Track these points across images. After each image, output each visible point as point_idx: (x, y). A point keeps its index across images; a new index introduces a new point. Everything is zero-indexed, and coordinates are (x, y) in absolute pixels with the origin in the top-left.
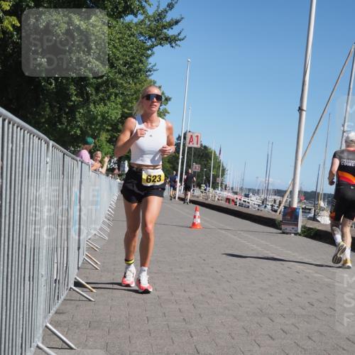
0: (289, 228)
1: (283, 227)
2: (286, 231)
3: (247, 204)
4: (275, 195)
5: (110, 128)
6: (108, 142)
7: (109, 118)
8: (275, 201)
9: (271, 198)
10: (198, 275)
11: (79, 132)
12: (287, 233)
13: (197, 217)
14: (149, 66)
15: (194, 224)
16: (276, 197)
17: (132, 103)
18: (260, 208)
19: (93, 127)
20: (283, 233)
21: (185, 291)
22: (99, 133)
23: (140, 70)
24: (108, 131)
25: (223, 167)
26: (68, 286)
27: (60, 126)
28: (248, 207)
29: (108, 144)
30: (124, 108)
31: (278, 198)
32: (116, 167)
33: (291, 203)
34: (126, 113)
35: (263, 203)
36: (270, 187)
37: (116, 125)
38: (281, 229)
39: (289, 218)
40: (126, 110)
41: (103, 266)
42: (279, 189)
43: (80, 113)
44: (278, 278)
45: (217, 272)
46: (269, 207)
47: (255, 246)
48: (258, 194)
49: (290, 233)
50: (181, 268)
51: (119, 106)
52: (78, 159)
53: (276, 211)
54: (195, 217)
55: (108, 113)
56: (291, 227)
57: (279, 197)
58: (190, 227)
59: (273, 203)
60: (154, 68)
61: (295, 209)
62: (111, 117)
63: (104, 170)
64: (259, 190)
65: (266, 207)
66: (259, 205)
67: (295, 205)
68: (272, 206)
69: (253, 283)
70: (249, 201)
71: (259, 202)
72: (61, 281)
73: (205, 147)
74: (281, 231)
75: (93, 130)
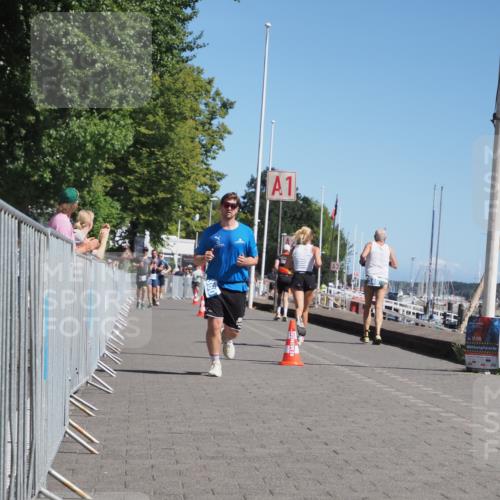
0: (478, 360)
1: (468, 358)
2: (474, 366)
3: (394, 314)
4: (451, 293)
5: (111, 166)
6: (107, 194)
7: (109, 146)
8: (450, 306)
9: (442, 299)
10: (298, 461)
11: (47, 176)
12: (476, 371)
13: (292, 341)
14: (189, 39)
15: (286, 357)
16: (452, 298)
17: (155, 114)
18: (420, 321)
19: (77, 164)
20: (469, 370)
21: (271, 493)
22: (89, 178)
23: (170, 49)
24: (108, 172)
25: (342, 238)
26: (34, 487)
27: (11, 166)
28: (396, 319)
29: (109, 199)
30: (139, 125)
31: (457, 300)
32: (126, 244)
33: (482, 308)
34: (144, 135)
35: (426, 310)
36: (441, 279)
37: (125, 159)
38: (463, 362)
39: (480, 339)
40: (143, 130)
41: (104, 447)
42: (459, 281)
43: (50, 136)
44: (460, 462)
45: (335, 452)
46: (438, 318)
47: (412, 399)
48: (416, 293)
49: (483, 371)
50: (263, 446)
51: (129, 121)
52: (49, 230)
53: (452, 326)
54: (288, 342)
55: (105, 135)
56: (485, 357)
57: (458, 298)
58: (280, 364)
59: (446, 310)
60: (199, 42)
61: (490, 321)
62: (113, 145)
63: (101, 252)
64: (416, 284)
65: (431, 317)
66: (418, 315)
67: (491, 313)
68: (445, 315)
69: (411, 473)
70: (398, 307)
71: (419, 309)
72: (20, 479)
73: (306, 200)
74: (463, 367)
75: (78, 172)
